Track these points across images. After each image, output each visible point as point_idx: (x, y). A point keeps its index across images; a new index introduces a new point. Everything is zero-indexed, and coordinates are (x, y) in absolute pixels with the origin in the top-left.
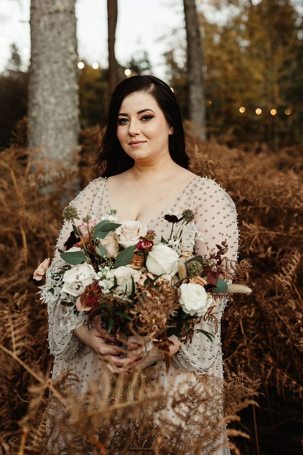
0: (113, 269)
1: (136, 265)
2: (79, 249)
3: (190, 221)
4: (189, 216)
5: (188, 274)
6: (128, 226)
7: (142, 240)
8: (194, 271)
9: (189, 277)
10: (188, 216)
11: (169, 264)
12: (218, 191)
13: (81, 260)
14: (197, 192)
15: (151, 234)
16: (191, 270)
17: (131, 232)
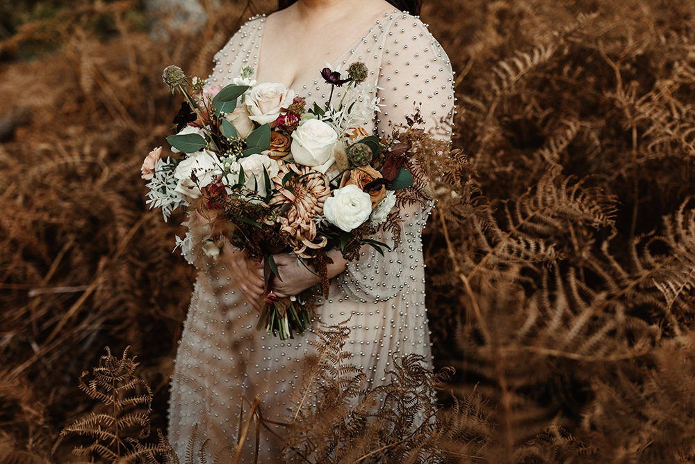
0: (242, 157)
1: (278, 151)
2: (195, 130)
3: (360, 81)
4: (359, 73)
5: (350, 163)
6: (264, 92)
7: (284, 114)
8: (359, 158)
9: (352, 168)
10: (357, 73)
11: (319, 149)
12: (418, 37)
13: (199, 146)
14: (383, 41)
15: (299, 103)
16: (353, 157)
17: (268, 101)
